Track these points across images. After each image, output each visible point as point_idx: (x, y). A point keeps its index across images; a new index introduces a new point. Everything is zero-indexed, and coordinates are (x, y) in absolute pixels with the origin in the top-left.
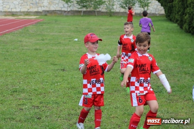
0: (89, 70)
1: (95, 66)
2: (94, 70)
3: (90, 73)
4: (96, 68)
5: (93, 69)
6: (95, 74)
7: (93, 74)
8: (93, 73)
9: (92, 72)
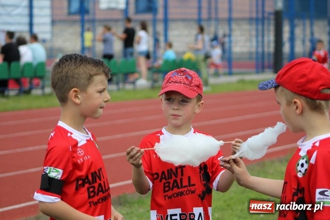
0: (161, 181)
1: (179, 170)
2: (175, 181)
3: (165, 191)
4: (182, 175)
5: (174, 178)
6: (178, 195)
7: (173, 195)
8: (172, 190)
9: (168, 186)
